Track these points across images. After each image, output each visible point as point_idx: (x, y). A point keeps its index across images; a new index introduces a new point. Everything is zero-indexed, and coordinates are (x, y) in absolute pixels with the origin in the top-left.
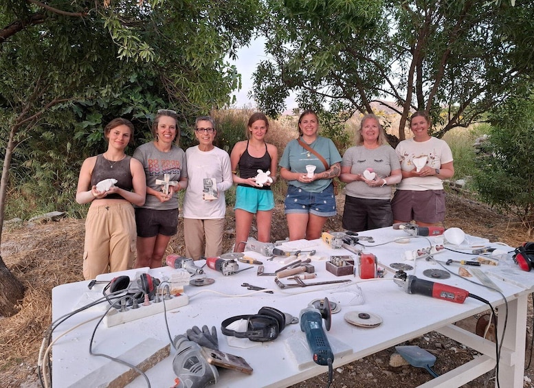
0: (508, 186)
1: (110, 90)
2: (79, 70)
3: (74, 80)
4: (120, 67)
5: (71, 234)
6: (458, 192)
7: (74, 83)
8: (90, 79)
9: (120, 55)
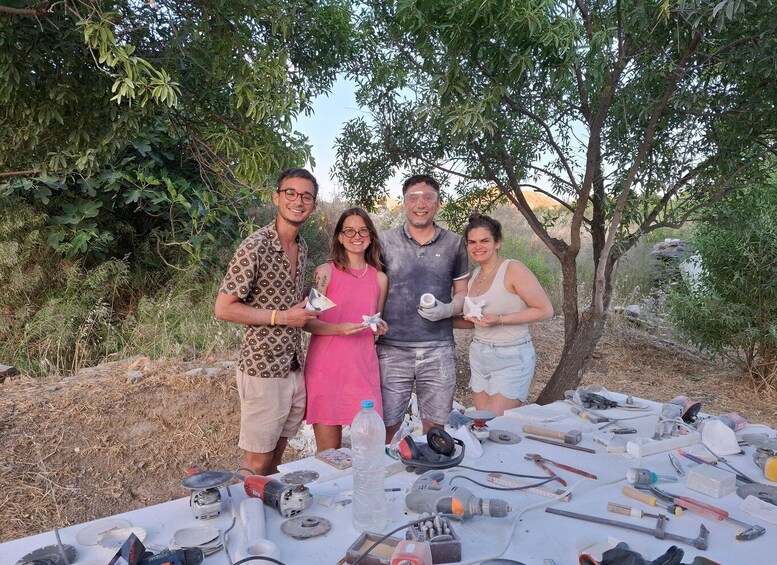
0: (728, 318)
1: (92, 158)
2: (36, 120)
3: (26, 138)
4: (113, 119)
5: (22, 406)
6: (639, 325)
7: (26, 144)
8: (56, 138)
9: (115, 94)
